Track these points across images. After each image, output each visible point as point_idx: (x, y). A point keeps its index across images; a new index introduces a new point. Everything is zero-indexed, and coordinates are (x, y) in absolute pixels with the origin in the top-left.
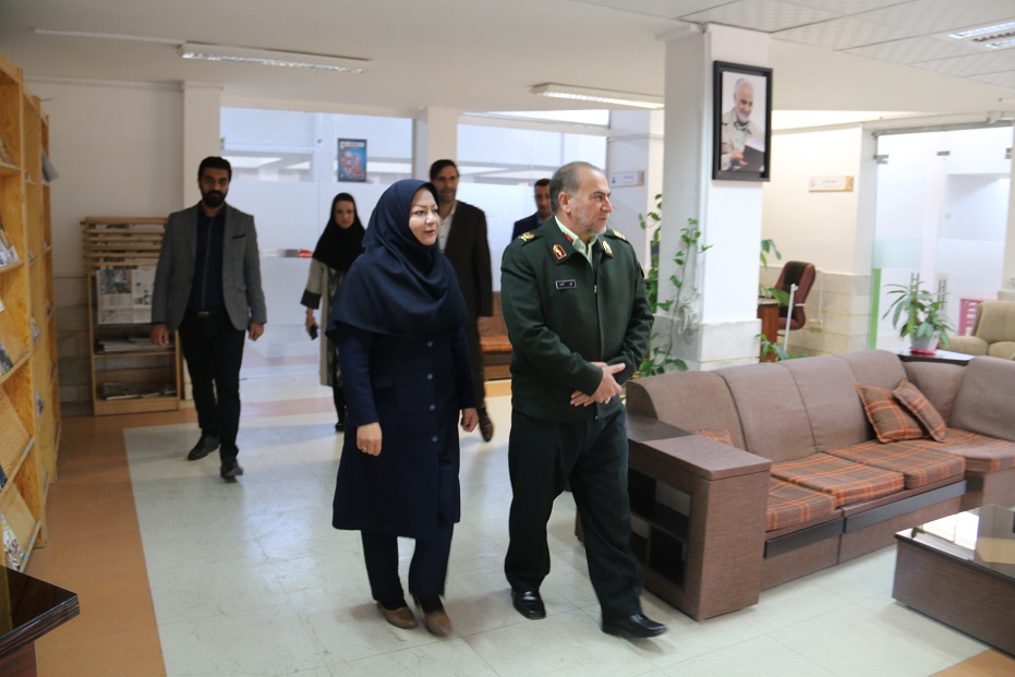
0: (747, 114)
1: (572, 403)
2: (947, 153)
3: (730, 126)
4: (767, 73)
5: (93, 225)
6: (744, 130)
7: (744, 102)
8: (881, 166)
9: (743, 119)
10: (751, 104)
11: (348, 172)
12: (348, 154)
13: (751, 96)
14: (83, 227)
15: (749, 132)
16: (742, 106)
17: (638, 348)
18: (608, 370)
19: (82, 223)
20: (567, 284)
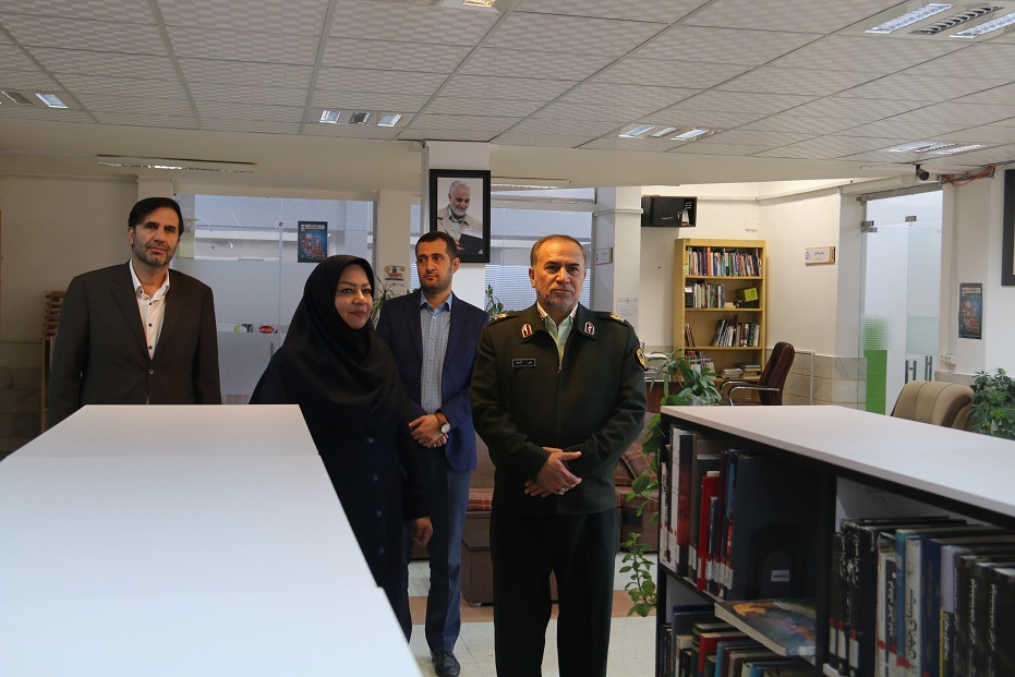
0: (463, 209)
1: (527, 492)
2: (914, 218)
3: (446, 220)
4: (485, 176)
5: (57, 299)
6: (460, 222)
7: (460, 200)
8: (870, 235)
9: (458, 213)
10: (467, 201)
11: (309, 253)
12: (309, 236)
13: (468, 195)
14: (48, 300)
15: (465, 223)
16: (458, 203)
17: (608, 438)
18: (556, 455)
19: (48, 297)
20: (525, 363)
